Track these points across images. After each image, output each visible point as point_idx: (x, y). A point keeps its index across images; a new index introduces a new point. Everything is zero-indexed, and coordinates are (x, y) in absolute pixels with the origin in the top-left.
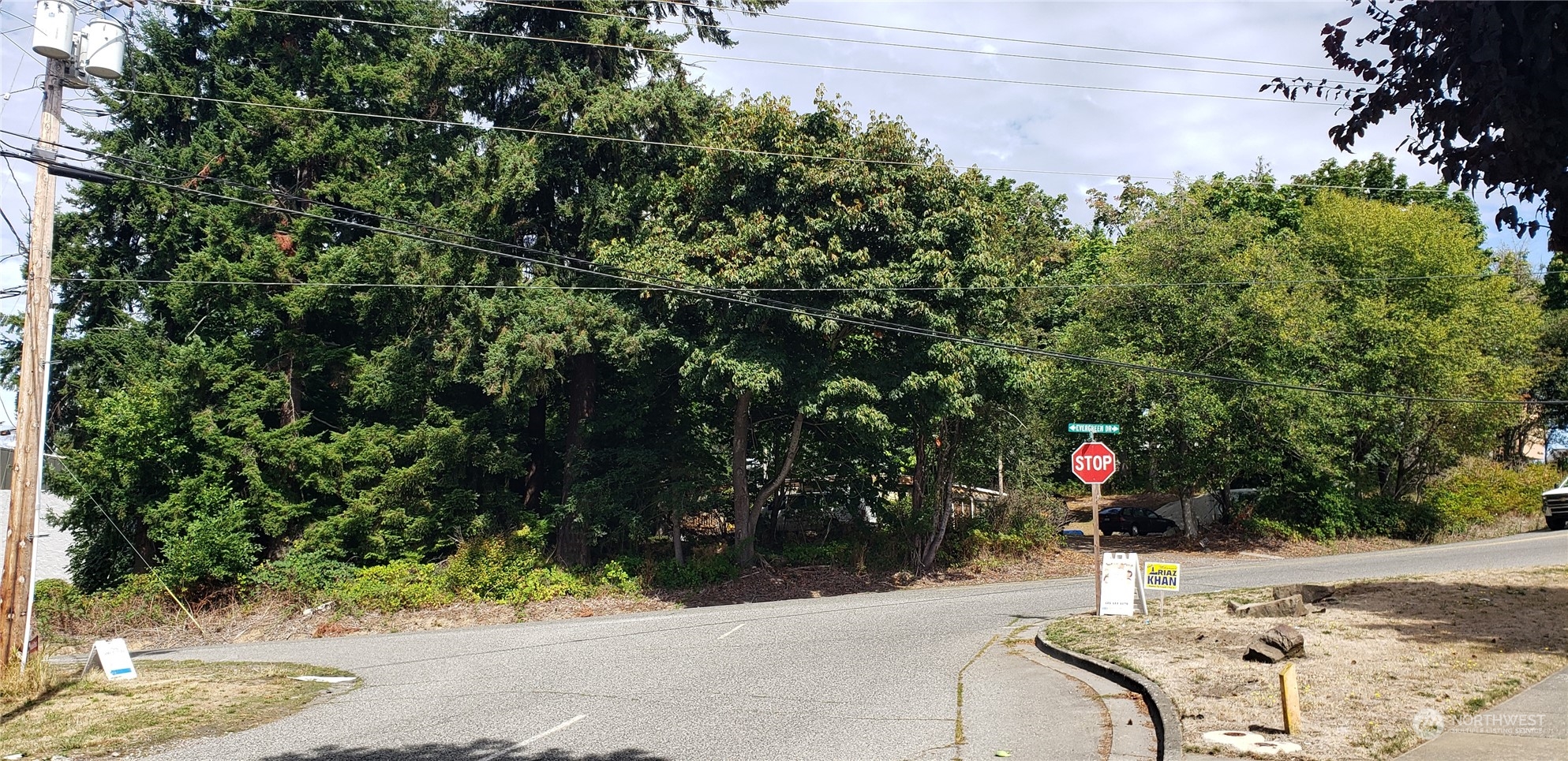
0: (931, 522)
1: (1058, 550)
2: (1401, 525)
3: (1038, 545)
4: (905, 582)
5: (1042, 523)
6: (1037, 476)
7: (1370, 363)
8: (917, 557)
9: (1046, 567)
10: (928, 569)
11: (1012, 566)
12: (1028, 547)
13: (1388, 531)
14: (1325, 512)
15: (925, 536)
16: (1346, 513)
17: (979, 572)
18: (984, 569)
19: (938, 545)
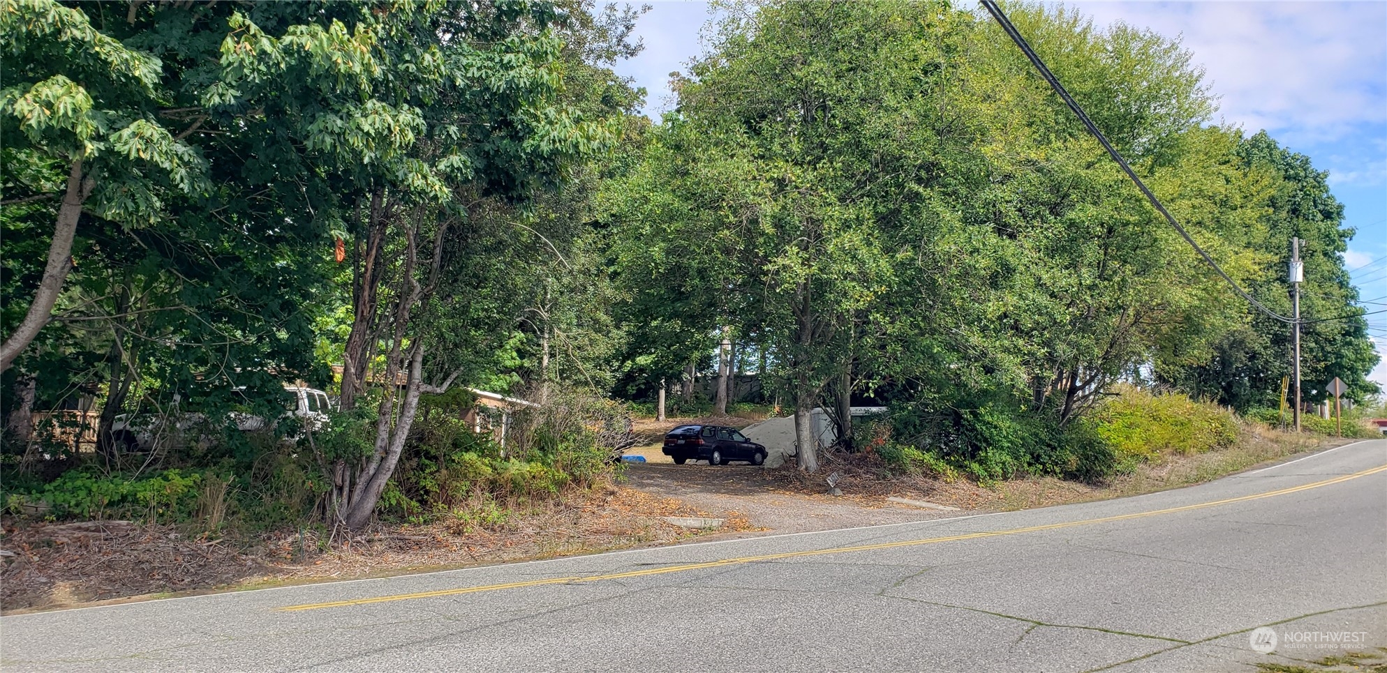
0: (371, 436)
1: (611, 488)
2: (1073, 461)
3: (577, 480)
4: (298, 555)
5: (586, 443)
6: (585, 359)
7: (1072, 224)
8: (338, 505)
9: (587, 522)
10: (361, 528)
11: (524, 520)
12: (561, 484)
13: (1058, 470)
14: (986, 440)
15: (357, 462)
16: (1011, 442)
17: (459, 533)
18: (473, 529)
19: (383, 480)
